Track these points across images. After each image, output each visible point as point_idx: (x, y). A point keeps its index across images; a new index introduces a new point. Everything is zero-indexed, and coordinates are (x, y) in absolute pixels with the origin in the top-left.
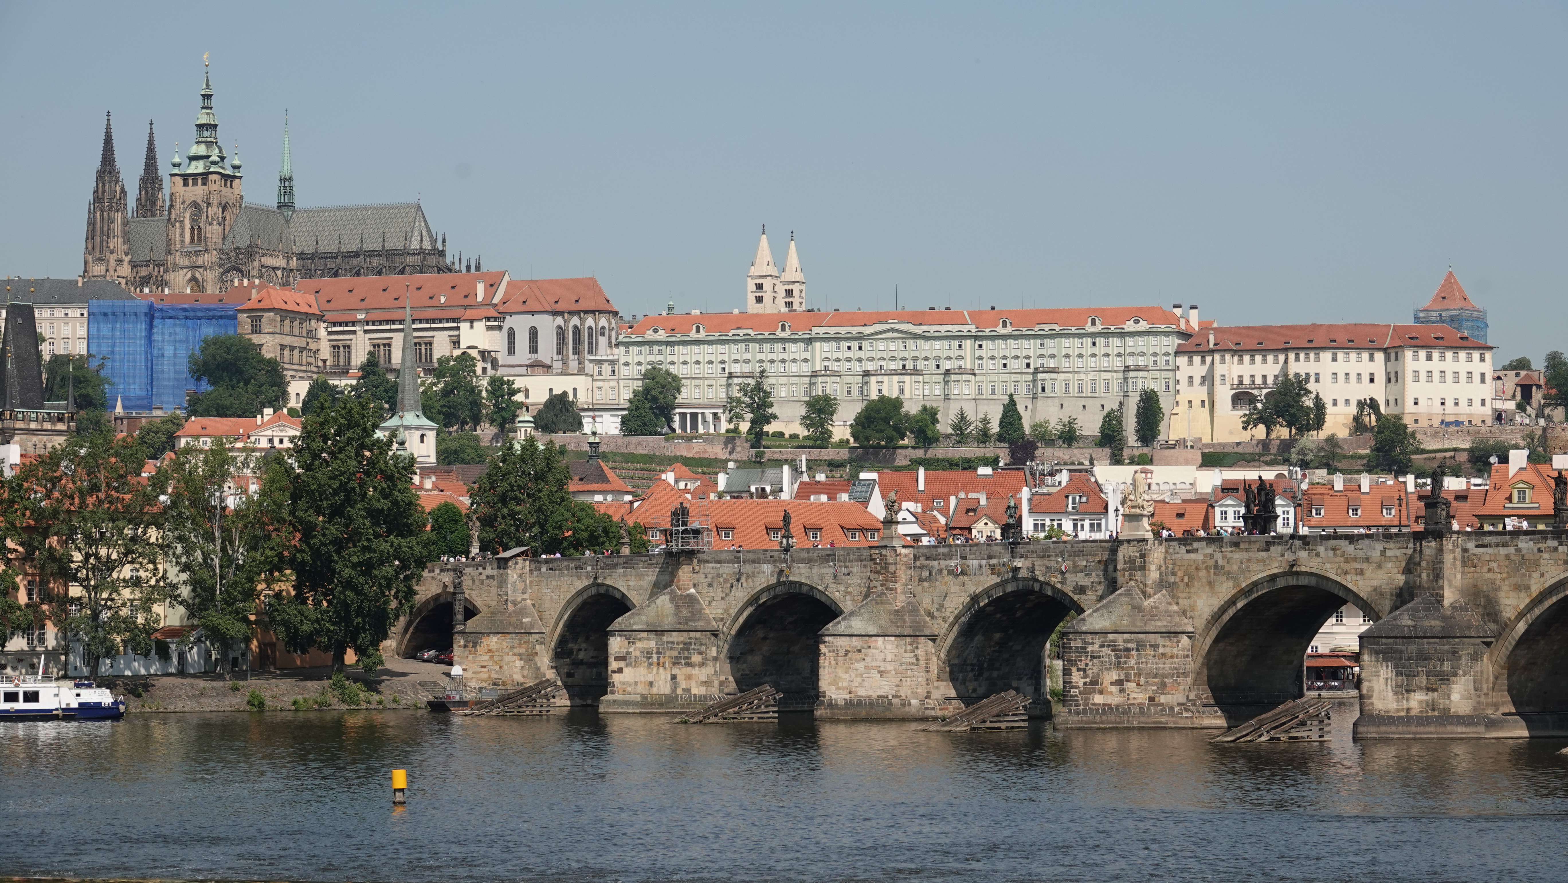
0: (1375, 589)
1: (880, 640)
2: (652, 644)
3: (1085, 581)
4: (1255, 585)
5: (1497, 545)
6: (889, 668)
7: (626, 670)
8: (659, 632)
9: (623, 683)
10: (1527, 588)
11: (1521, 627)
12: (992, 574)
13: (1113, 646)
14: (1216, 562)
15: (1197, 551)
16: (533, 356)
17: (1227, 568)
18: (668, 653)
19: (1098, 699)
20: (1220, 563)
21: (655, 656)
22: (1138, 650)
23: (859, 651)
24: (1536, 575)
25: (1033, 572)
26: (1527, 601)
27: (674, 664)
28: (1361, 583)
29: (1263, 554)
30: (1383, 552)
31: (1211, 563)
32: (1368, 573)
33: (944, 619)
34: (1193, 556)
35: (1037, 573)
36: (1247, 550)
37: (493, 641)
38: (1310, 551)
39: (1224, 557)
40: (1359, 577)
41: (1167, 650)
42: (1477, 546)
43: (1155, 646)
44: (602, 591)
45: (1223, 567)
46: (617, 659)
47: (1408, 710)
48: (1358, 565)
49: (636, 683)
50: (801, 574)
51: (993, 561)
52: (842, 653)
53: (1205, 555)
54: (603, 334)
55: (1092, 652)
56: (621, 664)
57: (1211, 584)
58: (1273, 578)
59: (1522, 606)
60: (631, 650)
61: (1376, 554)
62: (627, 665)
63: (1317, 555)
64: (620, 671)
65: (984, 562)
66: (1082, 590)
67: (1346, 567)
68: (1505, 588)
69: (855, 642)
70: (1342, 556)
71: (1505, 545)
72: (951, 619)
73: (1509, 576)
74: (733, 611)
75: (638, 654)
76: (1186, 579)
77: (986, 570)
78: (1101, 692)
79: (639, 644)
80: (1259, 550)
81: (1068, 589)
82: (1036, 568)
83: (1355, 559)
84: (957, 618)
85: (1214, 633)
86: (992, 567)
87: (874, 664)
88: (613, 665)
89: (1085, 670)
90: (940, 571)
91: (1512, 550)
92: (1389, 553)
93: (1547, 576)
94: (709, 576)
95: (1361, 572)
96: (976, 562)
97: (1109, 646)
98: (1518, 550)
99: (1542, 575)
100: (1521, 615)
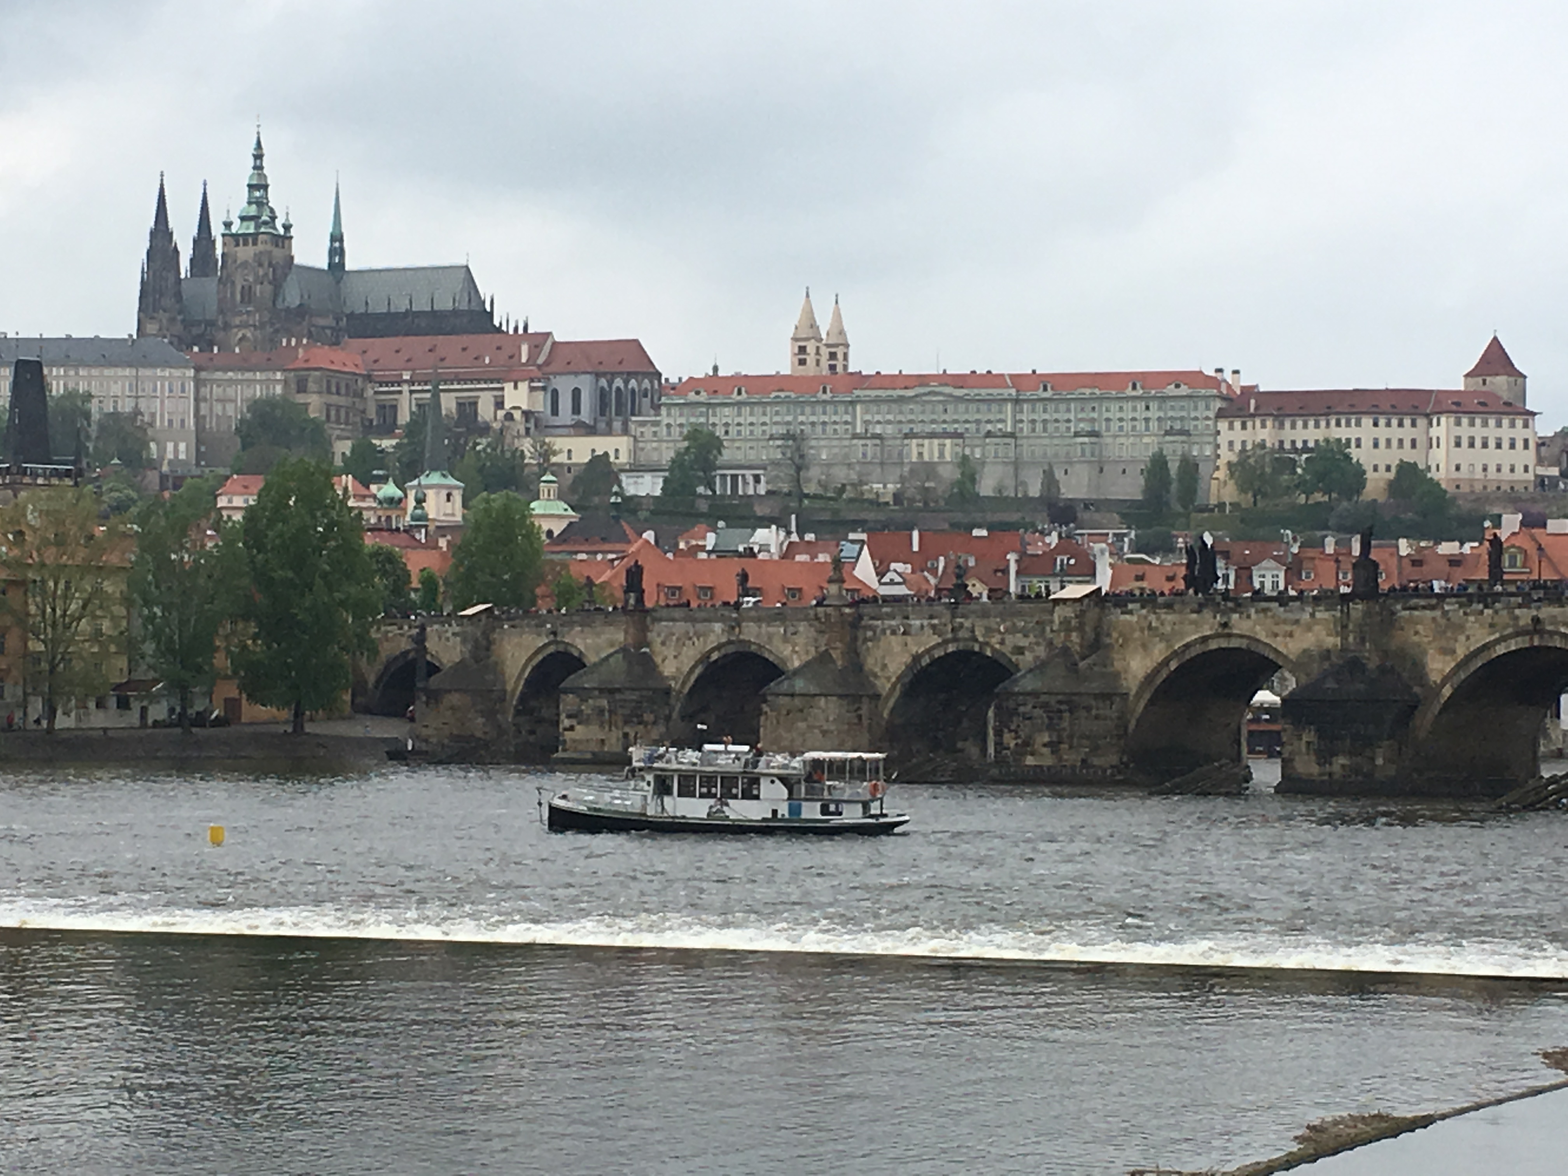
0: (1305, 651)
1: (823, 700)
2: (604, 703)
3: (1024, 642)
4: (1187, 646)
5: (1424, 608)
6: (833, 728)
7: (578, 728)
8: (612, 691)
9: (574, 741)
10: (1453, 652)
11: (1447, 691)
12: (934, 634)
13: (1045, 706)
14: (1150, 623)
15: (1130, 612)
16: (576, 417)
17: (1162, 630)
18: (620, 711)
19: (1030, 761)
20: (1154, 624)
21: (607, 714)
22: (1071, 711)
23: (801, 711)
24: (1462, 638)
25: (973, 631)
26: (1453, 664)
27: (626, 722)
28: (1290, 645)
29: (1194, 616)
30: (1312, 615)
31: (1146, 624)
32: (1297, 634)
33: (888, 679)
34: (1128, 617)
35: (977, 633)
36: (1181, 612)
37: (455, 699)
38: (1241, 613)
39: (1158, 619)
40: (1288, 639)
41: (1101, 712)
42: (1404, 609)
43: (1088, 709)
44: (561, 648)
45: (1157, 628)
46: (569, 716)
47: (1330, 774)
48: (1288, 628)
49: (588, 741)
50: (751, 632)
51: (935, 621)
52: (784, 712)
53: (1139, 617)
54: (646, 396)
55: (1024, 713)
56: (574, 722)
57: (1144, 646)
58: (1205, 639)
59: (1448, 670)
60: (583, 707)
61: (1306, 616)
62: (579, 723)
63: (1249, 617)
64: (572, 728)
65: (925, 622)
66: (1020, 650)
67: (1276, 629)
68: (1431, 651)
69: (797, 701)
70: (1273, 617)
71: (1432, 608)
72: (893, 679)
73: (1434, 640)
74: (686, 669)
75: (589, 712)
76: (1121, 641)
77: (928, 631)
78: (1032, 754)
79: (591, 701)
80: (1193, 612)
81: (1007, 650)
82: (976, 629)
83: (1285, 622)
84: (899, 678)
85: (1147, 696)
86: (933, 627)
87: (818, 724)
88: (567, 723)
89: (1016, 732)
90: (884, 631)
91: (1438, 613)
92: (1318, 615)
93: (1472, 639)
94: (663, 635)
95: (1291, 635)
96: (918, 623)
97: (1041, 707)
98: (1445, 613)
99: (1468, 638)
100: (1445, 680)
